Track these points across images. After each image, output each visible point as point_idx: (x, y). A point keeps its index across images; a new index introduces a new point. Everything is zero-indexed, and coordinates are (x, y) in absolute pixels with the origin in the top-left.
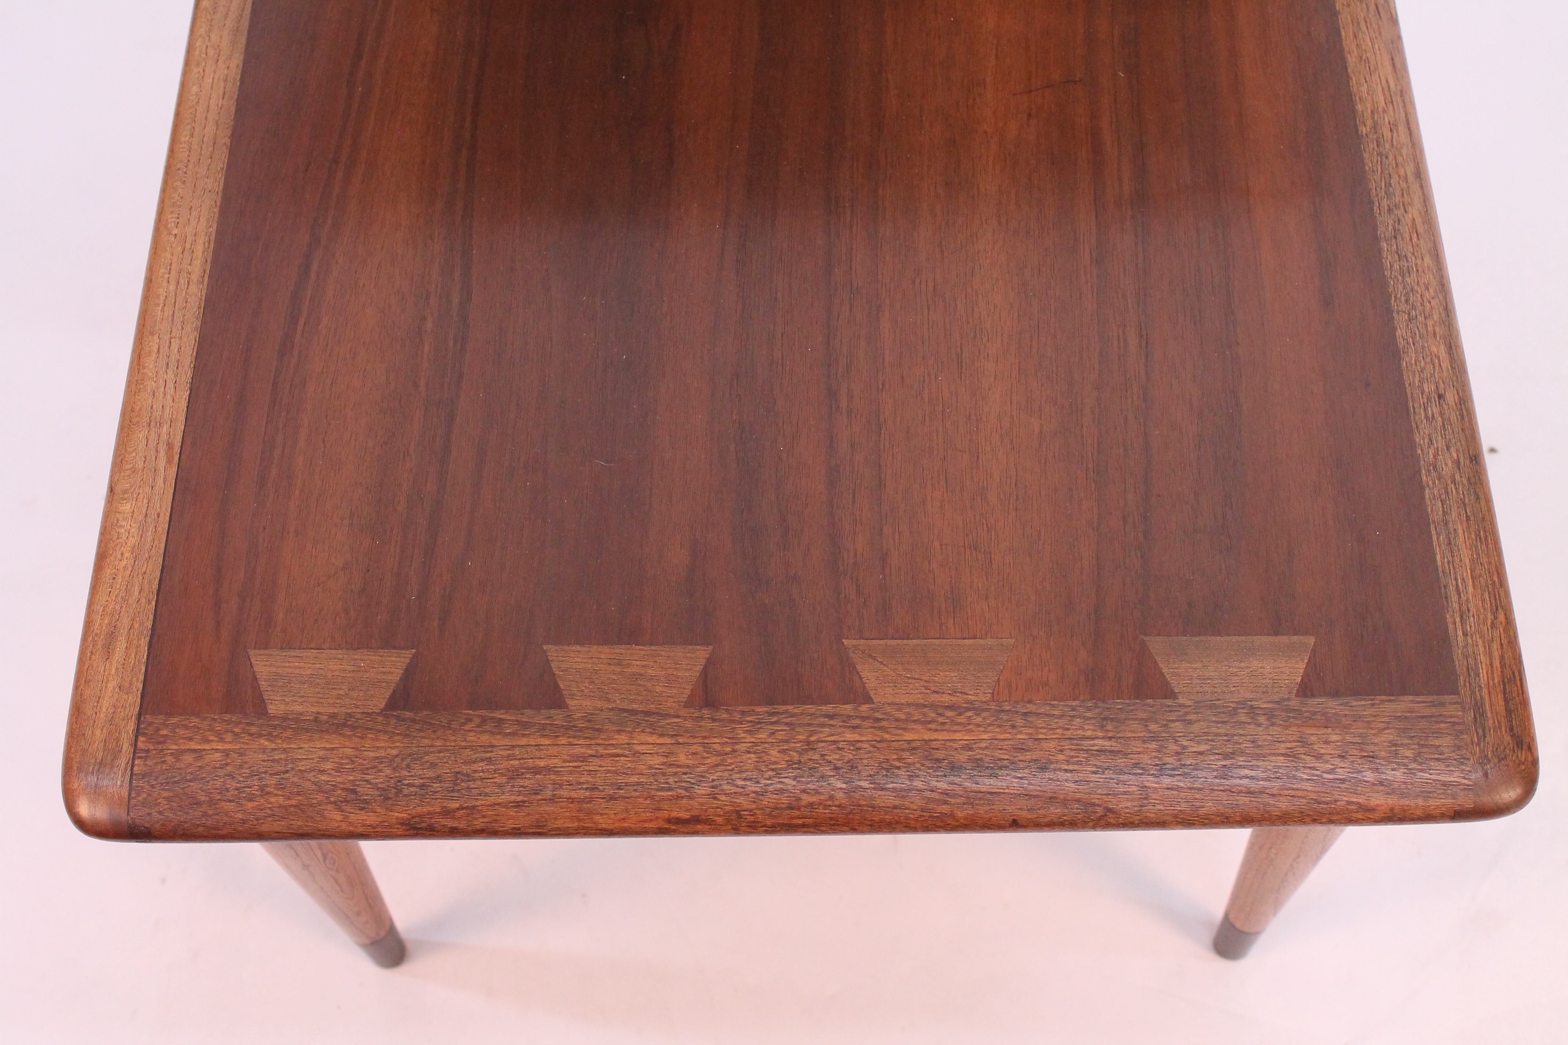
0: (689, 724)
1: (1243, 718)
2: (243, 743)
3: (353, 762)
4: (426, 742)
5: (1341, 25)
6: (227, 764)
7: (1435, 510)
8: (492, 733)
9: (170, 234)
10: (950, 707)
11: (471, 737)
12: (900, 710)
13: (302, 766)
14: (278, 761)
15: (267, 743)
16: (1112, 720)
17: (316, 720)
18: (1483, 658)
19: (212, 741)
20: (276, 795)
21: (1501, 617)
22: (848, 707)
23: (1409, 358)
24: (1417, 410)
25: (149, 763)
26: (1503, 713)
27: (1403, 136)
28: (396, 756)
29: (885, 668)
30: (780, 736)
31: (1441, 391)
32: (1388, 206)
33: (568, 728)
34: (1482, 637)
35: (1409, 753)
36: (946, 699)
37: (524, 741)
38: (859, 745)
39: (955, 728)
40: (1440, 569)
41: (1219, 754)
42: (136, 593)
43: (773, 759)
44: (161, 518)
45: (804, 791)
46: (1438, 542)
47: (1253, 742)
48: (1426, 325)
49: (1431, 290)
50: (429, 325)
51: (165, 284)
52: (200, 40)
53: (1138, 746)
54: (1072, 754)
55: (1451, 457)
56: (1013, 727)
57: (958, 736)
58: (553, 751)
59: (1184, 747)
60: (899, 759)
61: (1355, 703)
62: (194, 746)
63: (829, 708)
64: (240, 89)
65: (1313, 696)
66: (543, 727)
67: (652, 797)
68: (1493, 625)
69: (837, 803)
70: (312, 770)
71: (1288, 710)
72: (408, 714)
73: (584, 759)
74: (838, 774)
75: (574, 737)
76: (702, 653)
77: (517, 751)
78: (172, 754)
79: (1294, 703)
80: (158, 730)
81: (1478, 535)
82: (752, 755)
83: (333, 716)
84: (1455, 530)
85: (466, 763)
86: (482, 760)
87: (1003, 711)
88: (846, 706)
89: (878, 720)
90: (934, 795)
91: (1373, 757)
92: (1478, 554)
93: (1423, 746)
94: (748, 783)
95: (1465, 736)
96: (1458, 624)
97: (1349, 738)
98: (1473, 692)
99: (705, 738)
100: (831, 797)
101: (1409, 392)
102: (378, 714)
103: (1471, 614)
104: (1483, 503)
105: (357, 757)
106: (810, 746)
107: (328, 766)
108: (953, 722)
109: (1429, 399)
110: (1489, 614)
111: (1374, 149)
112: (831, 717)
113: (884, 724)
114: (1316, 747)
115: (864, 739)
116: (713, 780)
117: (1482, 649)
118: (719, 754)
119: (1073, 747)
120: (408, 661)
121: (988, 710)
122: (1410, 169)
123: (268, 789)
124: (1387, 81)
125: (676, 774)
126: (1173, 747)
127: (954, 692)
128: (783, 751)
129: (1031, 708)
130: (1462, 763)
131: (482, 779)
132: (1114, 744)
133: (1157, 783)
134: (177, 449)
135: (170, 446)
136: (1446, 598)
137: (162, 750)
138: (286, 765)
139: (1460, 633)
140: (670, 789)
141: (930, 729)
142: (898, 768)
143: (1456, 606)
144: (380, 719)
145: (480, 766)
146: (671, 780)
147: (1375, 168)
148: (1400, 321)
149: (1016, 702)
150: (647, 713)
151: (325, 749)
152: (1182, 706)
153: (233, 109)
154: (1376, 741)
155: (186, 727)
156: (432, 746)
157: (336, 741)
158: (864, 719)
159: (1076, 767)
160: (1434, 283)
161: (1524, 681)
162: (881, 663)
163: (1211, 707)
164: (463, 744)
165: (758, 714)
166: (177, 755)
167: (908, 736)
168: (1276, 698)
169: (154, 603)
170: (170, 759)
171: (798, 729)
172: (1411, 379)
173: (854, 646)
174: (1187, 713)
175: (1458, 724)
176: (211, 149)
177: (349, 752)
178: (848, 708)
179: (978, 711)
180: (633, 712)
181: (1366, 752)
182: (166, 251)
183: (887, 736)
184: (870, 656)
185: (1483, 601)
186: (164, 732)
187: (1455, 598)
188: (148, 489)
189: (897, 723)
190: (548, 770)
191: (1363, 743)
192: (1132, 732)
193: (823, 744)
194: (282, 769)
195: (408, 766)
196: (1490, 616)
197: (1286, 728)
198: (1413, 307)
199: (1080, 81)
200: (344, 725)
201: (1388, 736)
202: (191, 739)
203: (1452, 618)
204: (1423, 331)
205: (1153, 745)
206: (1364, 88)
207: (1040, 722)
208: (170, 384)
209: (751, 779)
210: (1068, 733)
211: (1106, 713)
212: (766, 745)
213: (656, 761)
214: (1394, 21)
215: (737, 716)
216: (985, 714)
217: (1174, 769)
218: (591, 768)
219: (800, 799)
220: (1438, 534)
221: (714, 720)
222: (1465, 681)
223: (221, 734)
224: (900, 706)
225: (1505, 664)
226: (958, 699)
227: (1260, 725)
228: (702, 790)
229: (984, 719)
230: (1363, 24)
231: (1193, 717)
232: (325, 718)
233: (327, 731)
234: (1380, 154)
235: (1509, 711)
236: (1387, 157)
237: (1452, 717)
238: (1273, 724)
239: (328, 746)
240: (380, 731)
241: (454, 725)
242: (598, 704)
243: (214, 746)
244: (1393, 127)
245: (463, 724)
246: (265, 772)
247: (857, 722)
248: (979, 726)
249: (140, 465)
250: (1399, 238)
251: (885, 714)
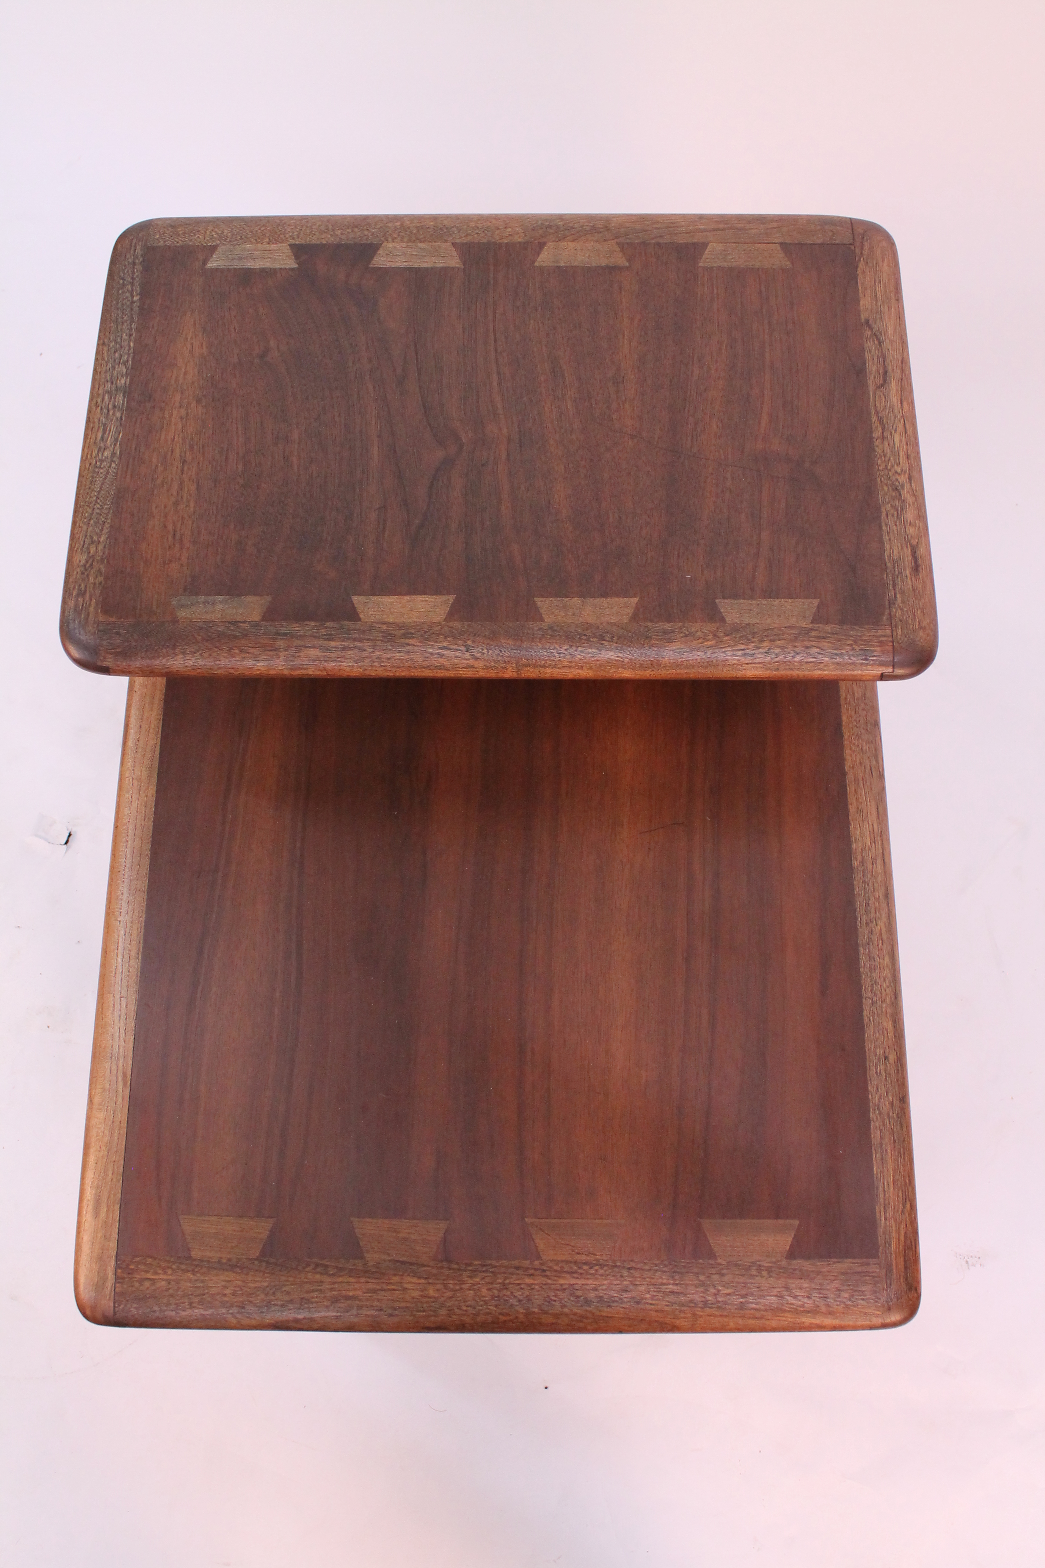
0: (435, 1271)
1: (754, 1273)
2: (178, 1276)
3: (242, 1290)
4: (283, 1278)
5: (848, 783)
6: (169, 1289)
7: (876, 1136)
8: (321, 1274)
9: (116, 920)
10: (585, 1264)
11: (310, 1276)
12: (557, 1264)
13: (213, 1291)
14: (198, 1287)
15: (192, 1276)
16: (679, 1273)
17: (219, 1262)
18: (894, 1235)
19: (160, 1273)
20: (198, 1308)
21: (908, 1206)
22: (528, 1262)
23: (870, 1032)
24: (871, 1067)
25: (125, 1286)
26: (903, 1270)
27: (879, 867)
28: (267, 1287)
29: (549, 1237)
30: (487, 1280)
31: (887, 1054)
32: (866, 920)
33: (365, 1272)
34: (895, 1221)
35: (846, 1295)
36: (584, 1258)
37: (340, 1279)
38: (533, 1286)
39: (589, 1276)
40: (875, 1176)
41: (738, 1295)
42: (110, 1175)
43: (484, 1294)
44: (122, 1125)
45: (500, 1314)
46: (876, 1156)
47: (759, 1288)
48: (882, 1007)
49: (887, 982)
50: (278, 994)
51: (115, 957)
52: (128, 772)
53: (692, 1289)
54: (655, 1294)
55: (889, 1099)
56: (622, 1276)
57: (589, 1282)
58: (357, 1286)
59: (719, 1291)
60: (555, 1296)
61: (819, 1264)
62: (149, 1276)
63: (516, 1263)
64: (155, 813)
65: (795, 1259)
66: (351, 1271)
67: (414, 1316)
68: (903, 1212)
69: (520, 1321)
70: (219, 1294)
71: (780, 1268)
72: (273, 1260)
73: (375, 1291)
74: (520, 1304)
75: (369, 1278)
76: (443, 1225)
77: (336, 1286)
78: (137, 1281)
79: (784, 1263)
80: (128, 1265)
81: (899, 1152)
82: (472, 1292)
83: (230, 1260)
84: (886, 1150)
85: (307, 1292)
86: (317, 1291)
87: (616, 1266)
88: (525, 1262)
89: (544, 1271)
90: (575, 1318)
91: (826, 1298)
92: (898, 1166)
93: (855, 1291)
94: (469, 1308)
95: (879, 1285)
96: (882, 1213)
97: (813, 1286)
98: (887, 1257)
99: (444, 1280)
100: (517, 1318)
101: (867, 1054)
102: (256, 1259)
103: (890, 1206)
104: (905, 1129)
105: (244, 1287)
106: (505, 1286)
107: (228, 1291)
108: (587, 1273)
109: (879, 1059)
110: (901, 1205)
111: (861, 878)
112: (517, 1268)
113: (548, 1273)
114: (794, 1291)
115: (536, 1282)
116: (449, 1306)
117: (894, 1228)
118: (452, 1290)
119: (655, 1290)
120: (271, 1225)
121: (608, 1265)
122: (881, 893)
123: (194, 1305)
124: (873, 826)
125: (427, 1302)
126: (713, 1290)
127: (588, 1254)
128: (489, 1290)
129: (633, 1264)
130: (876, 1302)
131: (317, 1302)
132: (679, 1288)
133: (702, 1312)
134: (129, 1077)
135: (124, 1074)
136: (877, 1195)
137: (132, 1278)
138: (204, 1290)
139: (883, 1218)
140: (424, 1311)
141: (574, 1277)
142: (555, 1301)
143: (882, 1200)
144: (256, 1263)
145: (315, 1294)
146: (425, 1305)
147: (860, 893)
148: (867, 1003)
149: (624, 1261)
150: (411, 1264)
151: (225, 1281)
152: (720, 1264)
153: (151, 828)
154: (828, 1287)
155: (145, 1264)
156: (287, 1281)
157: (231, 1276)
158: (536, 1269)
159: (657, 1302)
160: (889, 975)
161: (917, 1246)
162: (547, 1234)
163: (736, 1265)
164: (305, 1280)
165: (475, 1265)
166: (141, 1281)
167: (562, 1281)
168: (774, 1260)
169: (121, 1182)
170: (137, 1284)
171: (499, 1276)
172: (869, 1046)
173: (531, 1223)
174: (722, 1269)
175: (876, 1277)
176: (139, 858)
177: (239, 1283)
178: (526, 1263)
179: (602, 1266)
180: (403, 1263)
181: (823, 1294)
182: (114, 932)
183: (549, 1281)
184: (541, 1229)
185: (898, 1196)
186: (132, 1267)
187: (882, 1196)
188: (113, 1105)
189: (555, 1273)
190: (354, 1298)
191: (821, 1289)
192: (690, 1280)
193: (512, 1285)
194: (202, 1292)
195: (274, 1293)
196: (901, 1206)
197: (778, 1279)
198: (875, 995)
199: (683, 823)
200: (236, 1266)
201: (836, 1284)
202: (147, 1272)
203: (879, 1208)
204: (880, 1012)
205: (702, 1289)
206: (858, 832)
207: (637, 1274)
208: (122, 1031)
209: (471, 1306)
210: (653, 1281)
211: (675, 1269)
212: (480, 1286)
213: (416, 1294)
214: (881, 776)
215: (463, 1267)
216: (605, 1268)
217: (712, 1304)
218: (379, 1297)
219: (499, 1319)
220: (876, 1153)
221: (450, 1269)
222: (882, 1250)
223: (165, 1269)
224: (557, 1262)
225: (907, 1237)
226: (591, 1258)
227: (762, 1277)
228: (443, 1312)
229: (605, 1271)
230: (861, 782)
231: (724, 1271)
232: (224, 1261)
233: (227, 1270)
234: (864, 882)
235: (906, 1268)
236: (868, 884)
237: (873, 1272)
238: (771, 1277)
239: (227, 1279)
240: (257, 1271)
241: (300, 1268)
242: (384, 1257)
243: (161, 1276)
244: (874, 861)
245: (304, 1268)
246: (192, 1295)
247: (532, 1272)
248: (602, 1275)
249: (107, 1086)
250: (871, 944)
251: (548, 1267)
